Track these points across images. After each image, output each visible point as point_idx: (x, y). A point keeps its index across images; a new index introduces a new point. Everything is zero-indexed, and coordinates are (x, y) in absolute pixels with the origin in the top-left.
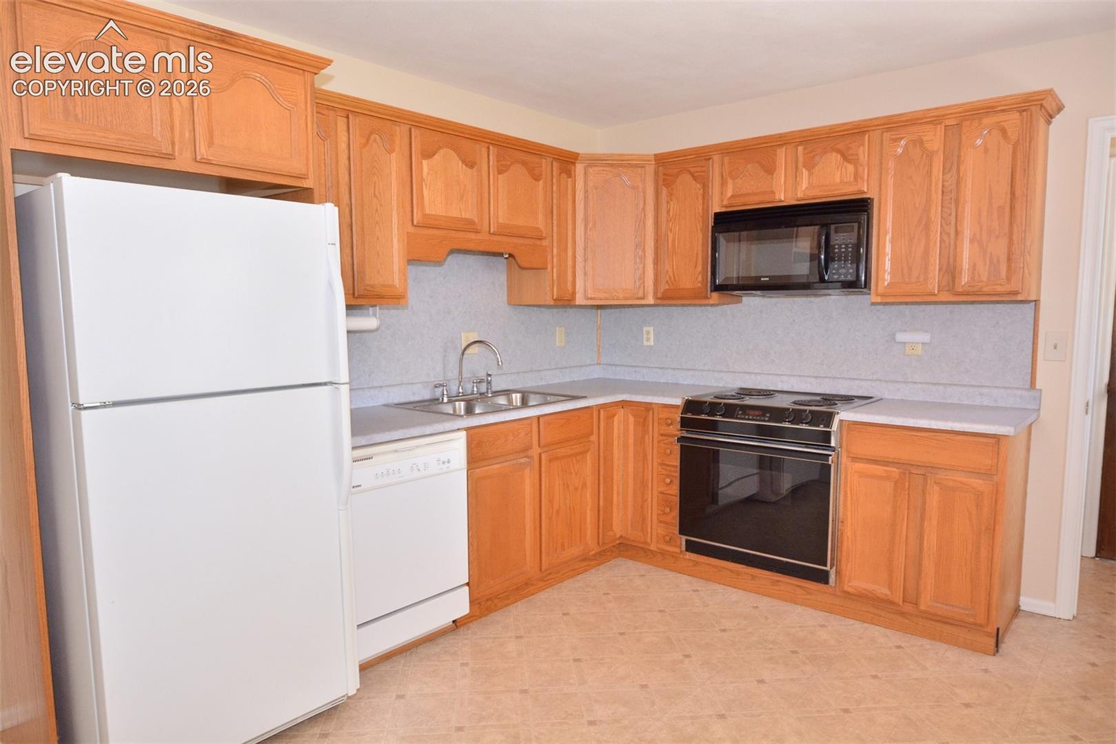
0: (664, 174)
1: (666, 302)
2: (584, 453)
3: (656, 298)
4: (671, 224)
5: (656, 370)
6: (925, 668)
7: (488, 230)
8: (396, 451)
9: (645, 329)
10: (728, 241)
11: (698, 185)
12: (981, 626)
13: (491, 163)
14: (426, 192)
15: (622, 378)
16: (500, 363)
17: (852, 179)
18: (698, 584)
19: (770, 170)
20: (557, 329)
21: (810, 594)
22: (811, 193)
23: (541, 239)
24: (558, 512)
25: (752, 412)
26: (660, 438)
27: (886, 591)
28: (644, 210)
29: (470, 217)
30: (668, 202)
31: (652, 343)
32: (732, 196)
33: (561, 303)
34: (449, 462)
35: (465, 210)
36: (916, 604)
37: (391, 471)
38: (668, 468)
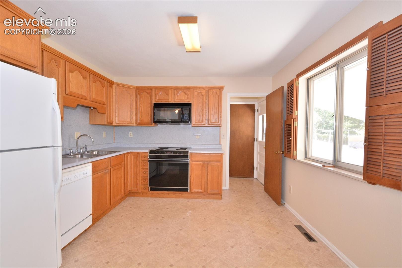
0: (139, 92)
1: (139, 125)
2: (121, 167)
3: (136, 123)
4: (141, 105)
5: (134, 144)
6: (213, 205)
7: (89, 99)
8: (69, 171)
9: (130, 133)
10: (158, 110)
11: (149, 96)
12: (220, 193)
13: (91, 79)
14: (70, 84)
15: (123, 146)
16: (93, 142)
17: (187, 99)
18: (154, 199)
19: (168, 94)
20: (104, 132)
21: (183, 195)
22: (178, 101)
23: (104, 105)
24: (115, 186)
25: (168, 152)
26: (142, 161)
27: (201, 190)
28: (133, 100)
29: (84, 95)
30: (140, 99)
31: (132, 136)
32: (158, 99)
33: (109, 124)
34: (87, 173)
35: (82, 92)
36: (207, 192)
37: (68, 179)
38: (144, 169)
